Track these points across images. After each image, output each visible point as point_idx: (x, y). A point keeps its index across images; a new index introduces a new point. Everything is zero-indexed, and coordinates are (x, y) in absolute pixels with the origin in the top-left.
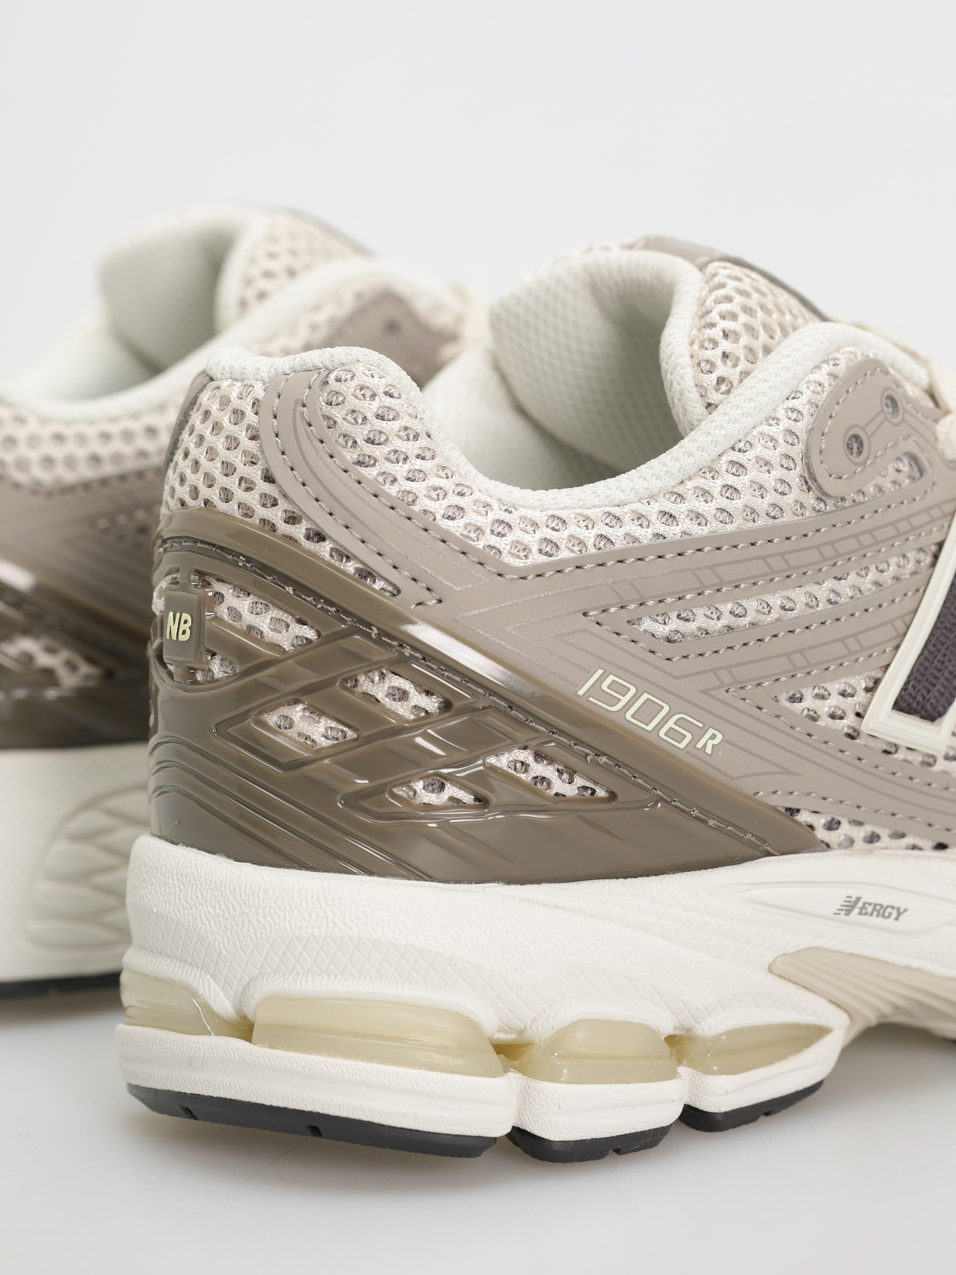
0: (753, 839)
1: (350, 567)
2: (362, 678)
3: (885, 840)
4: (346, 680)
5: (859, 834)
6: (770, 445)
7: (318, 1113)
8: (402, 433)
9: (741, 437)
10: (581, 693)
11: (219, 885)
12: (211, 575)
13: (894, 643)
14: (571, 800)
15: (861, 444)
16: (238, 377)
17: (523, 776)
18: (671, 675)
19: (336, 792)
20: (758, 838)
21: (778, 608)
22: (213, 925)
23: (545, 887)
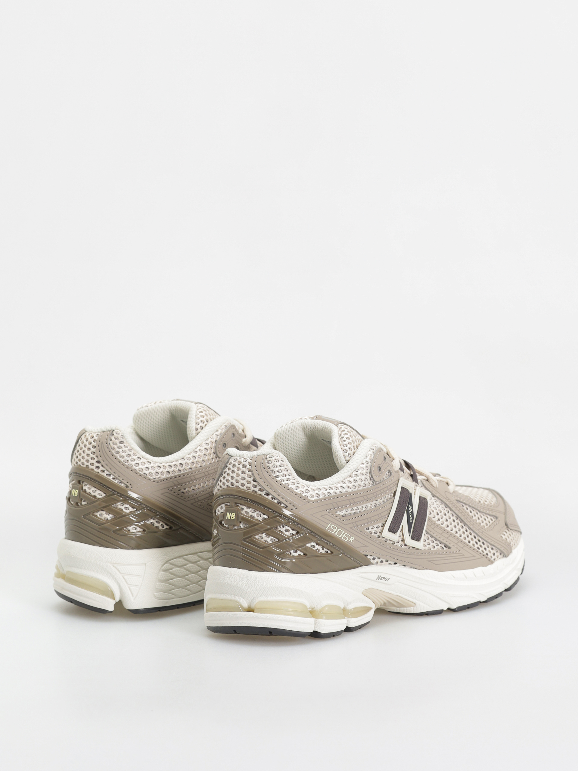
0: (359, 562)
1: (276, 501)
2: (279, 527)
3: (384, 562)
4: (275, 527)
5: (379, 561)
6: (363, 470)
7: (272, 628)
8: (285, 470)
9: (357, 468)
10: (326, 529)
11: (246, 576)
12: (238, 503)
13: (387, 515)
14: (324, 554)
15: (380, 468)
16: (242, 456)
17: (314, 549)
18: (344, 524)
19: (274, 553)
20: (361, 562)
21: (365, 508)
22: (245, 586)
23: (318, 574)
